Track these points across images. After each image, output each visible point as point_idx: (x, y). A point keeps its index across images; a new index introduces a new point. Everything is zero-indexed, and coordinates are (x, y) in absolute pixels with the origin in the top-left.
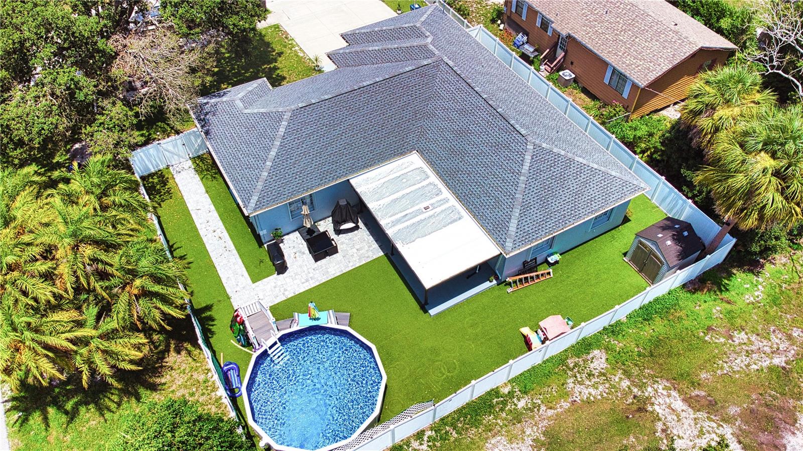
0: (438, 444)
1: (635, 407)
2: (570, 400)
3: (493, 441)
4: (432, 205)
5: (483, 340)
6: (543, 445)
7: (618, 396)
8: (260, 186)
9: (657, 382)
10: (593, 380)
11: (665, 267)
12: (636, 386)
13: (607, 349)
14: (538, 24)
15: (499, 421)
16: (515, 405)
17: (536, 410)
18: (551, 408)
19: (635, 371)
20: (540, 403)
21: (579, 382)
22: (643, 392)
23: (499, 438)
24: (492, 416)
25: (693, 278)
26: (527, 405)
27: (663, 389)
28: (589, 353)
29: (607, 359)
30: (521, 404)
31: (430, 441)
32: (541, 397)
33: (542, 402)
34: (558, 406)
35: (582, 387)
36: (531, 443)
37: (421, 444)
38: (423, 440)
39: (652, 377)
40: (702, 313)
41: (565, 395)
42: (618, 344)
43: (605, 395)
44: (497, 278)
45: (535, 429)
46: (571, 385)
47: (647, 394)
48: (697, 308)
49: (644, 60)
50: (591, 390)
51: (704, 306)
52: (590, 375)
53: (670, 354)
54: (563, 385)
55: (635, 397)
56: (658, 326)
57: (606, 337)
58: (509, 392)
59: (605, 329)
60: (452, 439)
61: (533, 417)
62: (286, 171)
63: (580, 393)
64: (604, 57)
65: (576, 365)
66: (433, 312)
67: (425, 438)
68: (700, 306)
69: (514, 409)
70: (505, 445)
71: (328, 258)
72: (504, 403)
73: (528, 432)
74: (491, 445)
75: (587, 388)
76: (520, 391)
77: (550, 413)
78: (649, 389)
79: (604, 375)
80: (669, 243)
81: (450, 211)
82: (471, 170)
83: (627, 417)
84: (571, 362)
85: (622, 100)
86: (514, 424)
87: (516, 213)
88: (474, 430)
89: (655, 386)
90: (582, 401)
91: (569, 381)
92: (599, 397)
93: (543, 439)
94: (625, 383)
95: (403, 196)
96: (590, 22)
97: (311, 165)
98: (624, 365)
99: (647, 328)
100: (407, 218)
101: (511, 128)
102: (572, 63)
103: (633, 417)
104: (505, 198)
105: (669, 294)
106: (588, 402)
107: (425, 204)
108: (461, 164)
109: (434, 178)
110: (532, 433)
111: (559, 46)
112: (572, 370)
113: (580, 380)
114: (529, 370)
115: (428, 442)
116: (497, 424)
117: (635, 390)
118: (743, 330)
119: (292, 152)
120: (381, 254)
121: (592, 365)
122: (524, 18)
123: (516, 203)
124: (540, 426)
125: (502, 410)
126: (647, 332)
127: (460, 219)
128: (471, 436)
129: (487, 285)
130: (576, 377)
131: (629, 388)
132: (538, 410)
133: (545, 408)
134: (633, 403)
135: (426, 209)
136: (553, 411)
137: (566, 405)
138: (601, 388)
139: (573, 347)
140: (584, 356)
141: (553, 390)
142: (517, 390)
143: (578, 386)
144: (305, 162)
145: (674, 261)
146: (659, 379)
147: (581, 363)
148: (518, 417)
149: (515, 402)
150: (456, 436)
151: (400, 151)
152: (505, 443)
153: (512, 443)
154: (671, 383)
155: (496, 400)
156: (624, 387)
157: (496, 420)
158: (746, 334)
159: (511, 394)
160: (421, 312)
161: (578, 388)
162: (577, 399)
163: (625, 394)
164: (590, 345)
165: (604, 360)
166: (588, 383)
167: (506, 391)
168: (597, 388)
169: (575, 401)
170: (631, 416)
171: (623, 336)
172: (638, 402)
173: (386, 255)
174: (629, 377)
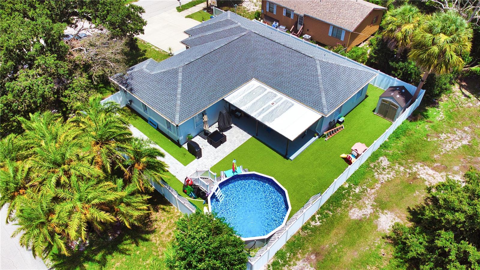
0: (325, 220)
1: (411, 178)
2: (380, 183)
3: (352, 211)
4: (275, 102)
5: (324, 166)
6: (377, 206)
7: (401, 175)
8: (178, 108)
9: (416, 164)
10: (386, 171)
11: (399, 109)
12: (407, 168)
13: (386, 155)
14: (284, 14)
15: (350, 201)
16: (354, 191)
17: (365, 191)
18: (372, 189)
19: (403, 162)
20: (366, 188)
21: (380, 173)
22: (412, 170)
23: (354, 209)
24: (345, 200)
25: (410, 115)
26: (360, 190)
27: (421, 167)
28: (378, 159)
29: (388, 160)
30: (357, 190)
31: (320, 220)
32: (365, 185)
33: (367, 187)
34: (375, 187)
35: (382, 175)
36: (371, 207)
37: (316, 222)
38: (316, 220)
39: (413, 162)
40: (421, 130)
41: (377, 181)
42: (390, 152)
43: (395, 176)
44: (318, 135)
45: (369, 200)
46: (377, 176)
47: (414, 171)
48: (418, 128)
49: (348, 19)
50: (387, 176)
51: (420, 126)
52: (384, 169)
53: (415, 151)
54: (373, 176)
55: (409, 174)
56: (404, 140)
57: (383, 150)
58: (349, 186)
59: (381, 146)
60: (331, 216)
61: (366, 195)
62: (190, 99)
63: (383, 178)
64: (327, 22)
65: (375, 166)
66: (292, 158)
67: (317, 219)
68: (419, 127)
69: (355, 193)
70: (358, 212)
71: (222, 145)
72: (349, 192)
73: (367, 202)
74: (351, 214)
75: (385, 175)
76: (353, 184)
77: (373, 191)
78: (414, 168)
79: (390, 167)
80: (398, 96)
81: (286, 103)
82: (289, 80)
83: (410, 183)
84: (372, 165)
85: (341, 42)
86: (358, 201)
87: (323, 94)
88: (340, 209)
89: (416, 166)
90: (385, 181)
91: (375, 174)
92: (393, 178)
93: (375, 204)
94: (402, 169)
95: (257, 101)
96: (313, 7)
97: (202, 94)
98: (397, 160)
99: (399, 142)
100: (264, 111)
101: (304, 55)
102: (308, 30)
103: (413, 183)
104: (314, 89)
105: (403, 124)
106: (389, 181)
107: (272, 102)
108: (283, 79)
109: (269, 89)
110: (369, 203)
111: (298, 23)
112: (374, 169)
113: (380, 172)
114: (353, 174)
115: (319, 220)
116: (350, 203)
117: (408, 170)
118: (443, 133)
119: (189, 88)
120: (250, 136)
121: (382, 164)
122: (275, 13)
123: (321, 90)
124: (371, 198)
125: (349, 196)
126: (400, 143)
127: (293, 105)
128: (340, 212)
129: (313, 139)
130: (377, 171)
131: (405, 170)
132: (367, 191)
133: (369, 190)
134: (410, 177)
135: (273, 104)
136: (374, 190)
137: (379, 185)
138: (392, 173)
139: (370, 158)
140: (377, 161)
141: (370, 180)
142: (352, 184)
143: (380, 175)
144: (198, 92)
145: (404, 105)
146: (416, 163)
147: (377, 164)
148: (358, 197)
149: (354, 190)
150: (332, 214)
151: (246, 80)
152: (358, 211)
153: (361, 210)
154: (422, 163)
155: (343, 192)
156: (402, 170)
157: (348, 201)
158: (445, 134)
160: (285, 159)
161: (381, 176)
162: (383, 182)
163: (405, 173)
164: (377, 155)
165: (387, 161)
166: (384, 173)
167: (347, 186)
168: (390, 174)
169: (382, 183)
170: (411, 183)
171: (390, 147)
172: (412, 175)
173: (253, 136)
174: (402, 165)
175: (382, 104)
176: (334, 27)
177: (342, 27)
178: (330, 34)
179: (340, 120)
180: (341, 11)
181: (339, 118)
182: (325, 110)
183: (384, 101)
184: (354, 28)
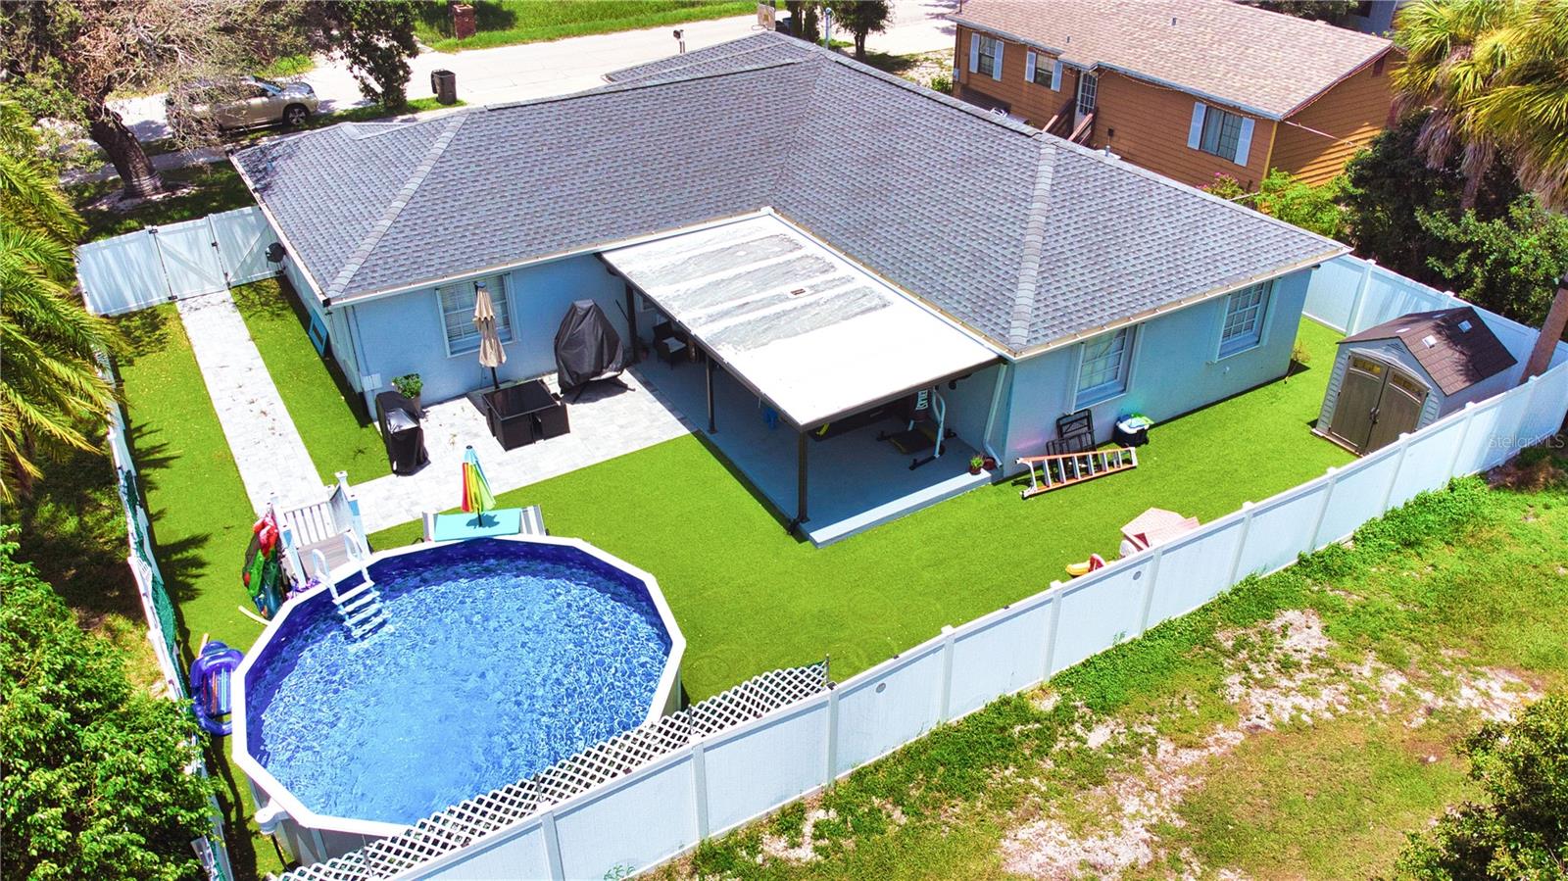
0: (848, 844)
1: (1437, 736)
2: (1243, 724)
3: (1024, 833)
4: (812, 287)
5: (965, 593)
6: (1183, 839)
7: (1381, 711)
8: (368, 245)
9: (1483, 675)
10: (1299, 677)
11: (1433, 403)
12: (1426, 686)
13: (1320, 607)
14: (1029, 77)
15: (1035, 781)
16: (1078, 739)
17: (1144, 750)
18: (1189, 746)
19: (1413, 652)
20: (1153, 733)
21: (1258, 682)
22: (1450, 699)
23: (1042, 824)
24: (1011, 769)
25: (1500, 461)
26: (1115, 739)
27: (1504, 690)
28: (1272, 618)
29: (1326, 629)
30: (1098, 738)
31: (822, 837)
32: (1154, 719)
33: (1159, 731)
34: (1210, 740)
35: (1269, 693)
36: (1147, 836)
37: (794, 845)
38: (799, 833)
39: (1464, 663)
40: (1549, 530)
41: (1227, 713)
42: (1346, 595)
43: (1342, 709)
44: (990, 465)
45: (1151, 798)
46: (1238, 691)
47: (1462, 704)
48: (1531, 520)
50: (1299, 700)
51: (1545, 515)
52: (1286, 666)
53: (1495, 615)
54: (1214, 689)
55: (1430, 711)
56: (1448, 560)
57: (1309, 581)
58: (1057, 709)
59: (1303, 561)
60: (892, 830)
61: (1139, 770)
62: (441, 221)
63: (1269, 706)
64: (1183, 85)
65: (1241, 644)
66: (819, 535)
67: (808, 829)
68: (1537, 516)
69: (1079, 751)
70: (1062, 844)
71: (541, 443)
72: (1046, 737)
73: (1131, 805)
74: (1017, 845)
75: (1286, 695)
76: (1089, 706)
77: (1189, 757)
78: (1466, 692)
79: (1328, 664)
80: (1431, 340)
81: (860, 295)
82: (906, 216)
83: (1424, 761)
84: (1225, 638)
85: (1236, 170)
86: (1082, 788)
87: (1031, 269)
88: (960, 806)
89: (1481, 684)
90: (1279, 725)
91: (1228, 681)
92: (1328, 715)
93: (1180, 824)
94: (1394, 682)
95: (738, 277)
96: (1141, 41)
97: (506, 214)
98: (1378, 639)
99: (1415, 562)
100: (746, 309)
103: (1440, 759)
104: (997, 248)
105: (1452, 490)
106: (1298, 728)
107: (796, 287)
108: (882, 210)
109: (812, 247)
110: (1145, 811)
111: (1078, 108)
112: (1232, 655)
113: (1260, 676)
114: (1106, 655)
115: (815, 837)
116: (1031, 788)
117: (1427, 696)
119: (460, 186)
120: (684, 431)
121: (1287, 644)
122: (997, 76)
123: (1026, 251)
124: (1163, 791)
125: (1041, 753)
126: (1415, 570)
127: (884, 306)
128: (953, 821)
129: (966, 479)
130: (1247, 670)
131: (1408, 692)
132: (1153, 752)
133: (1171, 747)
134: (1429, 726)
135: (795, 293)
136: (1196, 753)
137: (1234, 738)
138: (1326, 694)
139: (1226, 601)
140: (1261, 624)
141: (1188, 702)
142: (1078, 704)
143: (1259, 690)
144: (491, 207)
145: (1455, 382)
146: (1484, 669)
147: (1254, 639)
148: (1091, 771)
149: (1079, 732)
150: (904, 820)
151: (733, 203)
152: (1063, 837)
153: (1084, 837)
154: (1521, 676)
155: (1018, 728)
156: (1394, 689)
157: (1026, 778)
159: (1063, 715)
160: (791, 539)
161: (1258, 697)
162: (1261, 723)
163: (1404, 705)
164: (1271, 597)
165: (1316, 630)
166: (1284, 682)
167: (1047, 705)
168: (1314, 695)
169: (1258, 727)
170: (1432, 759)
171: (1357, 579)
172: (1442, 721)
173: (697, 434)
174: (1398, 663)
175: (1350, 378)
176: (1212, 106)
177: (1241, 101)
178: (1194, 144)
179: (1124, 427)
180: (1251, 51)
181: (1121, 420)
182: (1019, 332)
183: (1357, 361)
184: (1289, 104)
